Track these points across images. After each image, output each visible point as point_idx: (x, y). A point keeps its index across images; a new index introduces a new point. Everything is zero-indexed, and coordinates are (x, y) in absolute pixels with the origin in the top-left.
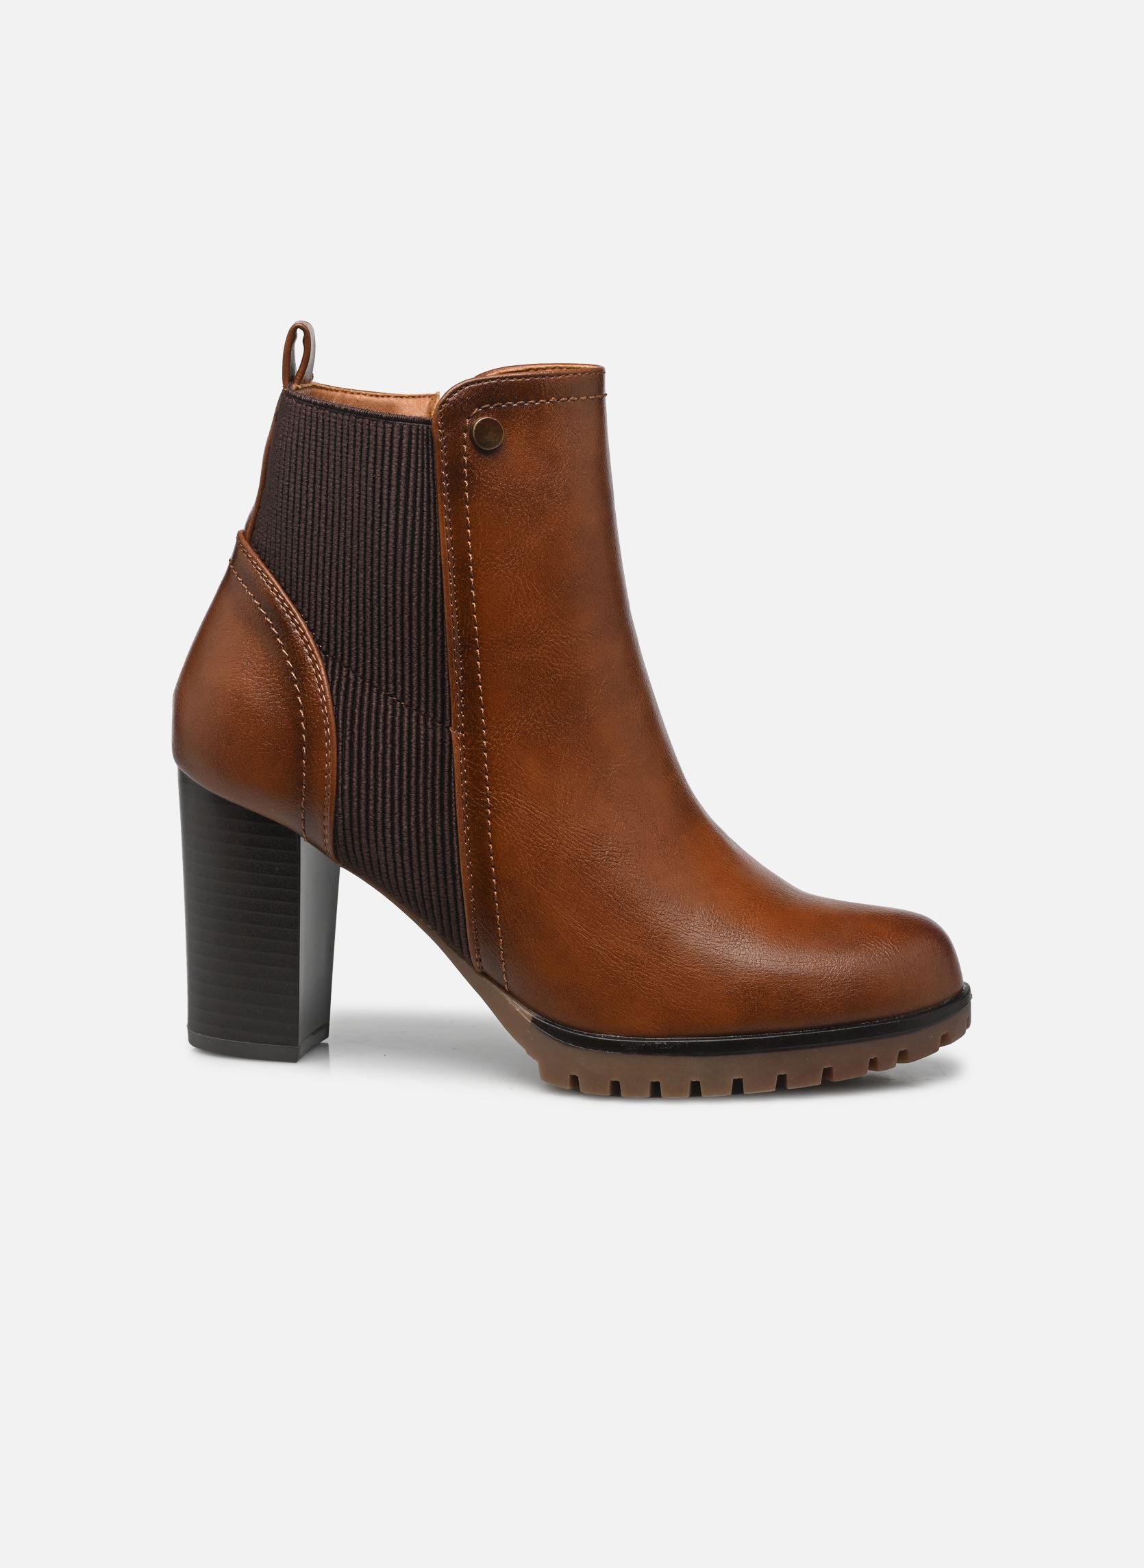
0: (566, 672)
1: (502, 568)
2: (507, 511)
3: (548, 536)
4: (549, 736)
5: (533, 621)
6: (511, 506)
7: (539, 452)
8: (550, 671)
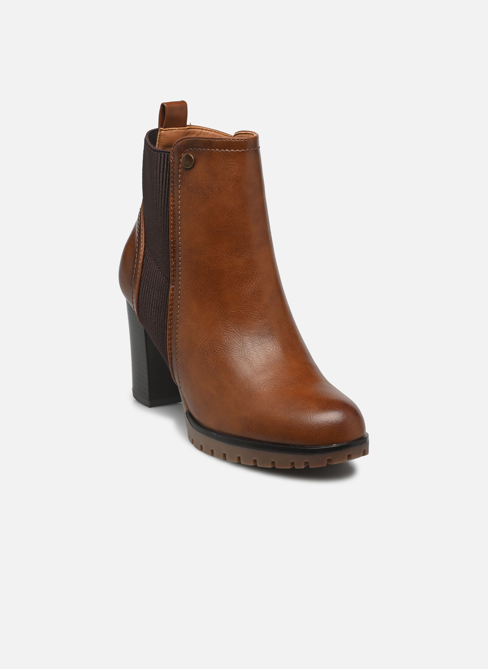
0: (213, 268)
1: (191, 219)
2: (194, 195)
3: (210, 208)
4: (203, 294)
5: (201, 243)
6: (196, 193)
7: (209, 171)
8: (206, 266)
